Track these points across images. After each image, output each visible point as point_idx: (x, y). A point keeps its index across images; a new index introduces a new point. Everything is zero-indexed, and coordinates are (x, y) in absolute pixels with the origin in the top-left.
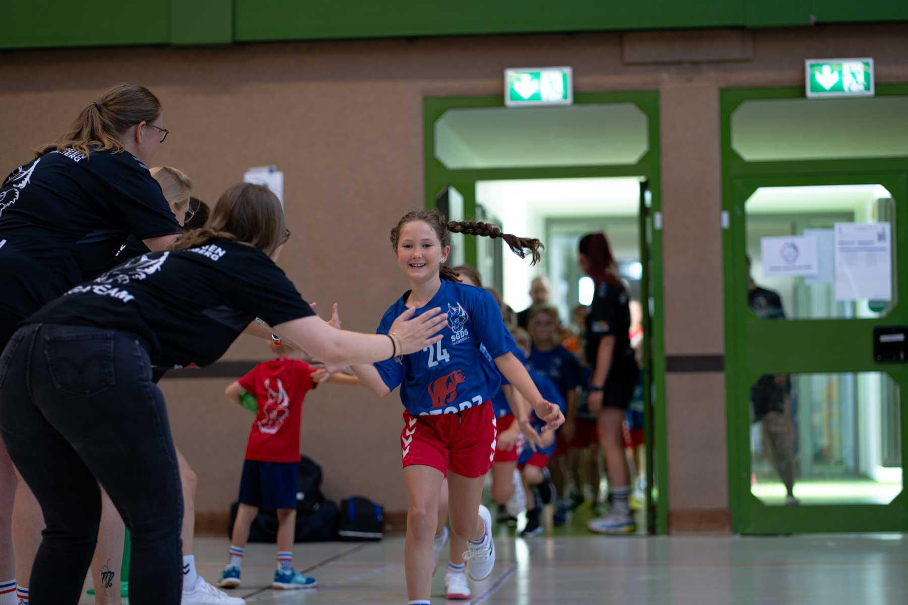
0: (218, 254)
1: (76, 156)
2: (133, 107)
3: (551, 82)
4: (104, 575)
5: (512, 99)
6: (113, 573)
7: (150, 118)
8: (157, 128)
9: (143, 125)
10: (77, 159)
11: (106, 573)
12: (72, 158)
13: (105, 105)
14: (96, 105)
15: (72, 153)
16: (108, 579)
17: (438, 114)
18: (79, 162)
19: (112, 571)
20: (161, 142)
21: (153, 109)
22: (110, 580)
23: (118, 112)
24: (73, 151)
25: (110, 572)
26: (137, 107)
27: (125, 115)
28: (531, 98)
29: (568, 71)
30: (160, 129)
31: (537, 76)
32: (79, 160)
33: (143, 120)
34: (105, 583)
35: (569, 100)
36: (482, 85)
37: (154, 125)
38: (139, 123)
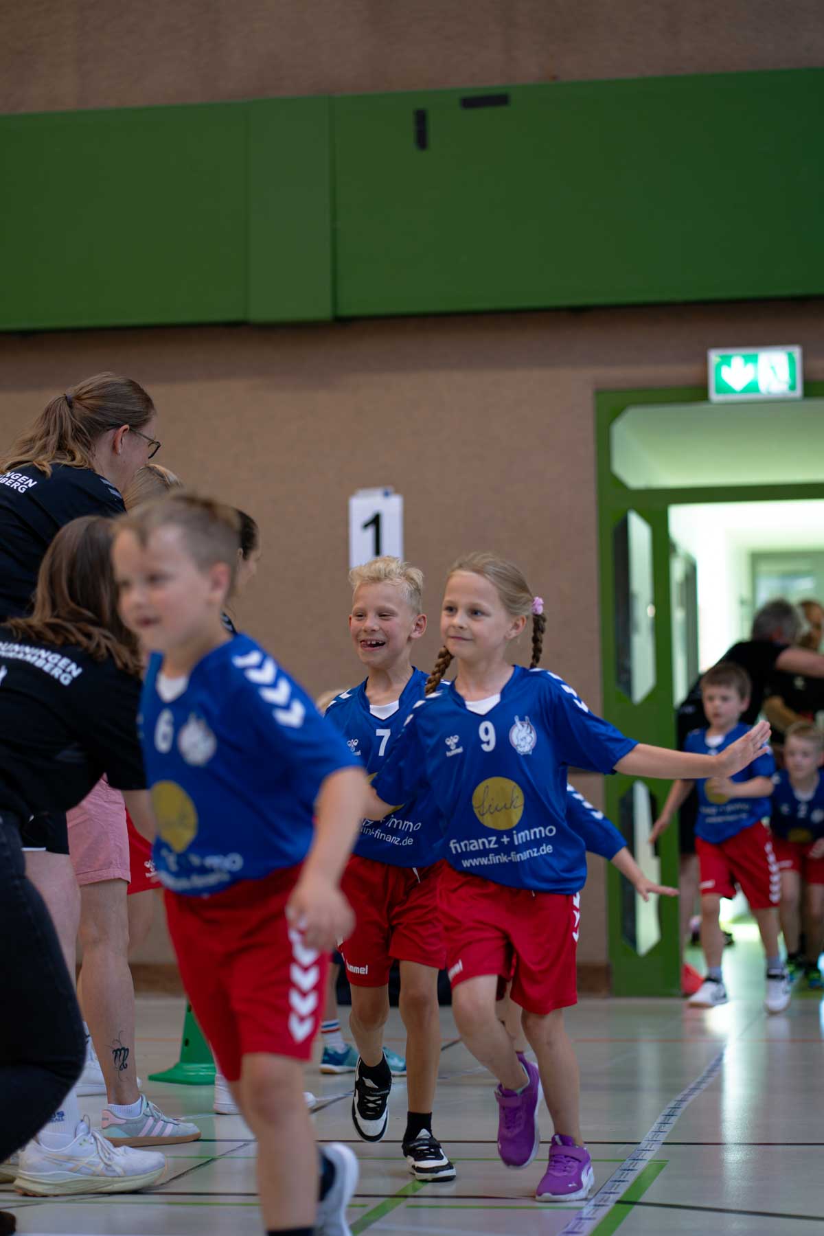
0: (70, 673)
1: (22, 484)
2: (115, 405)
3: (772, 368)
4: (116, 1053)
5: (719, 391)
6: (128, 1050)
7: (137, 423)
8: (145, 437)
9: (125, 430)
10: (21, 489)
11: (118, 1050)
12: (15, 488)
13: (78, 398)
14: (66, 397)
15: (16, 480)
16: (122, 1057)
17: (616, 413)
18: (25, 492)
19: (126, 1047)
20: (150, 458)
21: (142, 410)
22: (124, 1060)
23: (94, 409)
24: (17, 477)
25: (123, 1049)
26: (120, 405)
27: (103, 415)
28: (746, 390)
29: (797, 352)
30: (150, 439)
31: (754, 359)
32: (24, 490)
33: (126, 423)
34: (118, 1064)
35: (798, 392)
36: (679, 373)
37: (141, 432)
38: (120, 426)
